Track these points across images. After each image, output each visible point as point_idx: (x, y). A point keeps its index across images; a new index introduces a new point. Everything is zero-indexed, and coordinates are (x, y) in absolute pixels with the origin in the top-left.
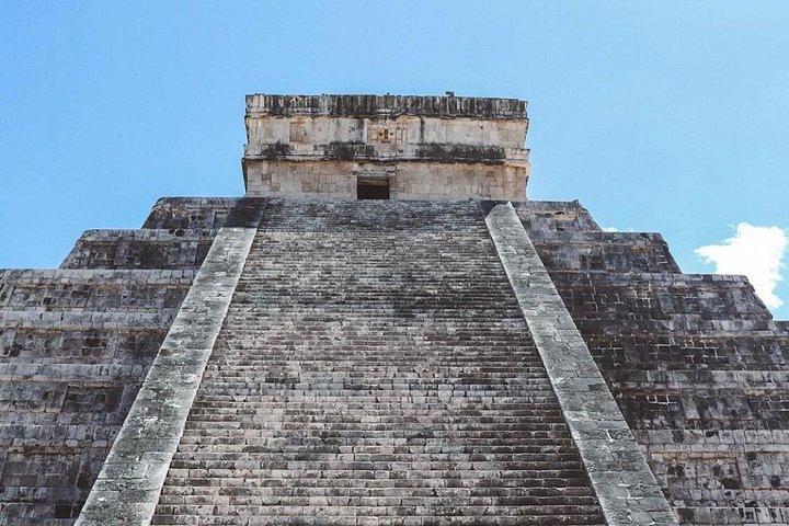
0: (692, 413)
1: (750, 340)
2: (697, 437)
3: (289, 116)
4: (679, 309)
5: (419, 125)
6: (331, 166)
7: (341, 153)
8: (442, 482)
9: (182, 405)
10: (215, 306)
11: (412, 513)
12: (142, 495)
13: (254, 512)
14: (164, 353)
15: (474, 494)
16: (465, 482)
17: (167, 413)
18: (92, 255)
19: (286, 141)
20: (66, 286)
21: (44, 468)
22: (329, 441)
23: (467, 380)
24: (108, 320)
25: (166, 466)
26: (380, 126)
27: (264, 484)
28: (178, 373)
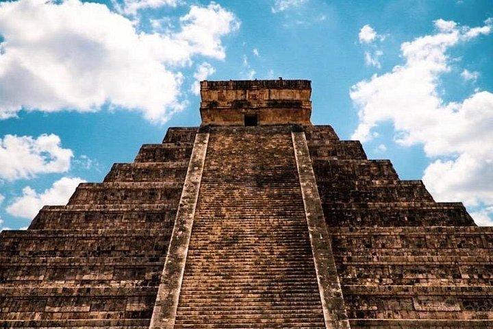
0: (359, 219)
1: (386, 188)
2: (357, 230)
3: (217, 90)
4: (362, 174)
5: (267, 92)
6: (234, 111)
7: (238, 105)
8: (268, 253)
9: (189, 227)
10: (195, 184)
11: (259, 264)
12: (181, 260)
13: (214, 264)
14: (181, 205)
15: (277, 257)
16: (275, 253)
17: (184, 230)
18: (147, 154)
19: (216, 100)
20: (139, 169)
21: (143, 244)
22: (235, 239)
23: (279, 214)
24: (157, 185)
25: (187, 249)
26: (253, 93)
27: (216, 255)
28: (186, 214)
